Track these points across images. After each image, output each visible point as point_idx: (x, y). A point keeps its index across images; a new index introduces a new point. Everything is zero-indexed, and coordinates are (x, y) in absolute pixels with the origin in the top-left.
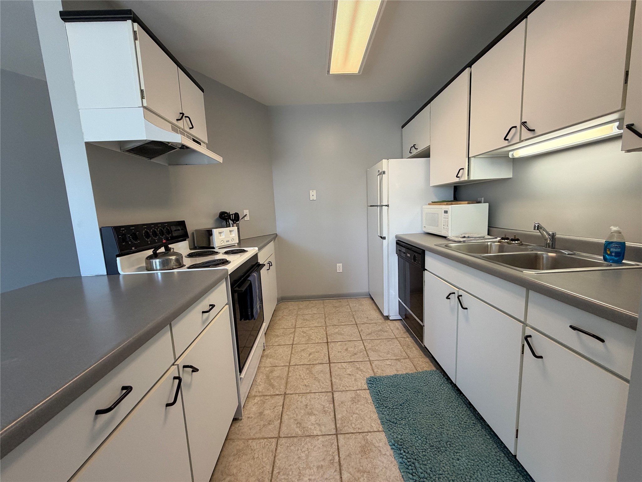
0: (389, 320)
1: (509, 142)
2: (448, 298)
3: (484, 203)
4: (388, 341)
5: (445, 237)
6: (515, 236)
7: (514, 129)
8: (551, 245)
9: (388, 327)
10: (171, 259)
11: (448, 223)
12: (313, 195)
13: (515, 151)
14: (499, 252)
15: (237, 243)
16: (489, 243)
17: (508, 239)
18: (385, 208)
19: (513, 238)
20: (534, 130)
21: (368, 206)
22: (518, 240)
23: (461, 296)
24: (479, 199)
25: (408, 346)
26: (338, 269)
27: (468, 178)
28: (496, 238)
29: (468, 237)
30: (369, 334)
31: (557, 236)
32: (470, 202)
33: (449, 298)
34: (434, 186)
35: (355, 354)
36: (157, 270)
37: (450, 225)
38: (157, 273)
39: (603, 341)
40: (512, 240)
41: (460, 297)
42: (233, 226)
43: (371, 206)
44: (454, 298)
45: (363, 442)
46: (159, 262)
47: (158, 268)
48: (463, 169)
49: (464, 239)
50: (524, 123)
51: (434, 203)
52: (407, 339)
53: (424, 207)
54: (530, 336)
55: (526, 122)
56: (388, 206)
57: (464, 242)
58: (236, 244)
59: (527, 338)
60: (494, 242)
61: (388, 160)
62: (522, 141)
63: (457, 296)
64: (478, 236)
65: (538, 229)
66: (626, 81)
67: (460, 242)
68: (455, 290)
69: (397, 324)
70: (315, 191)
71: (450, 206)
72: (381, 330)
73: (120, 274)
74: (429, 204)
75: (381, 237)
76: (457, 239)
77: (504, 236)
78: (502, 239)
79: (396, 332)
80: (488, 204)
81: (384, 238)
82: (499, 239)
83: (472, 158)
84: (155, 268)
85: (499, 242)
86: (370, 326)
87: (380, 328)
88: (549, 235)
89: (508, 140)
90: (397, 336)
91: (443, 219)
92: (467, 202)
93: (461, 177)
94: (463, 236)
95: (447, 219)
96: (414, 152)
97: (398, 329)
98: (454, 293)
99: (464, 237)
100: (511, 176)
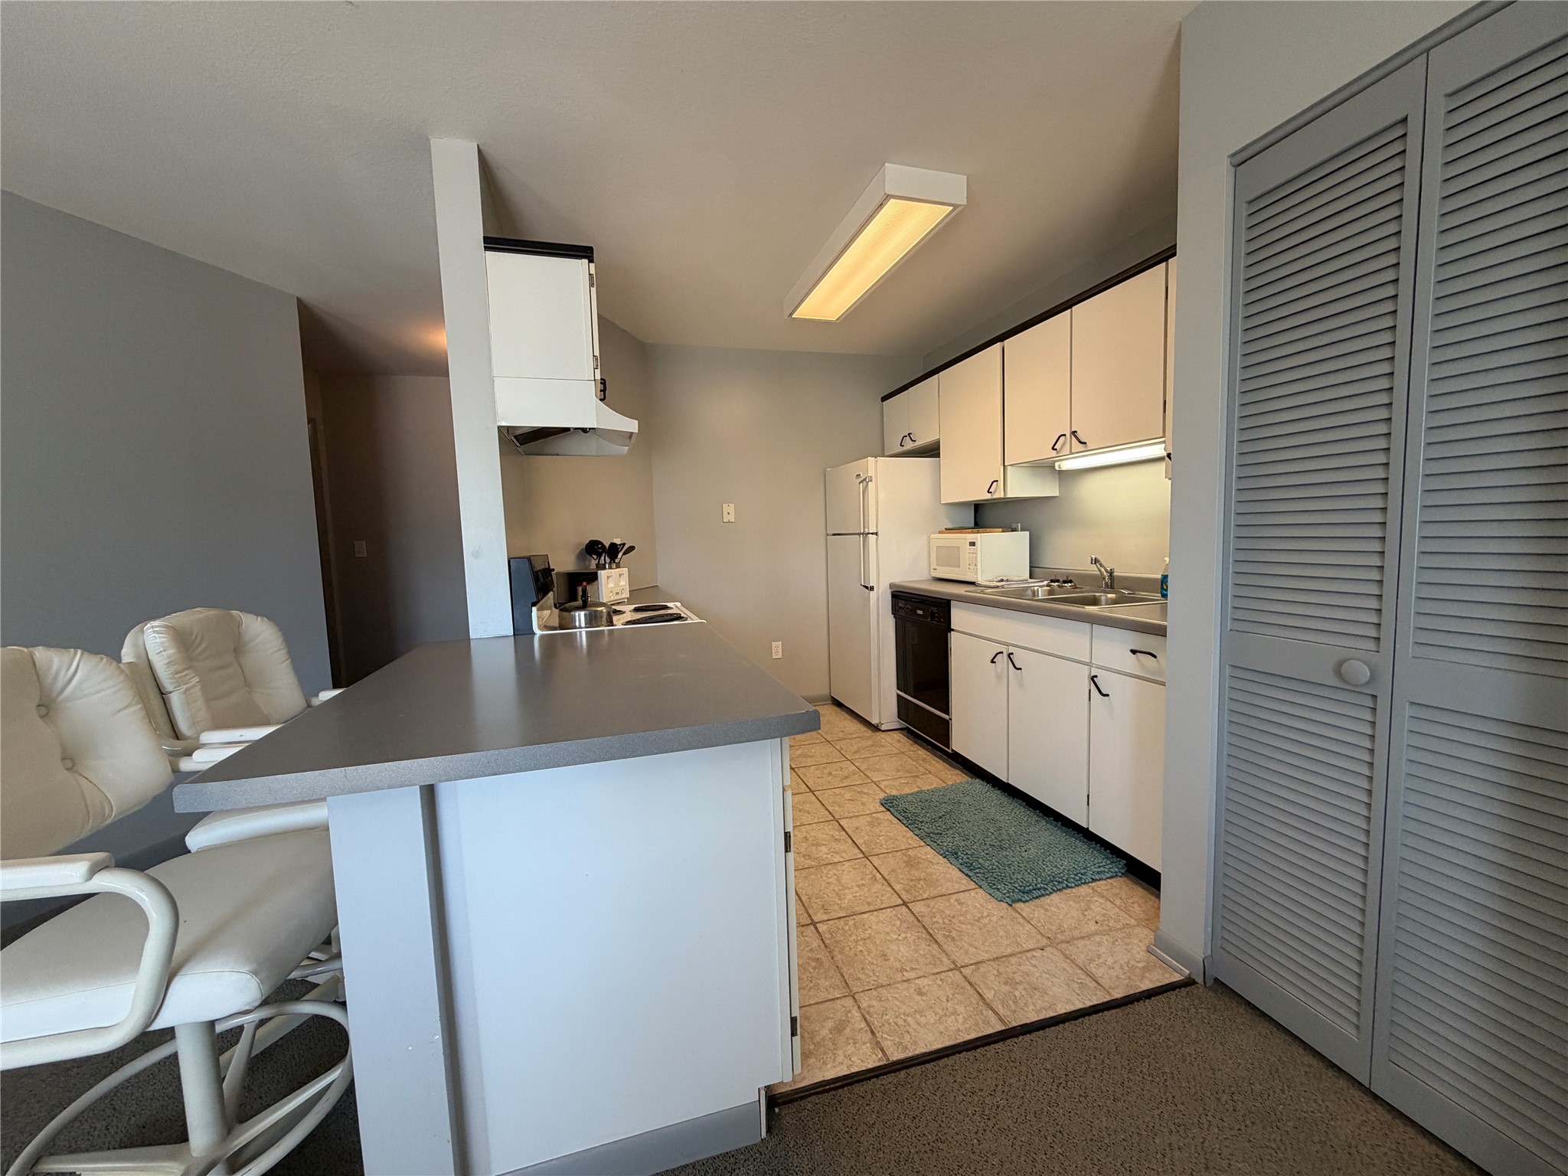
0: (881, 733)
1: (1058, 453)
2: (993, 661)
3: (1021, 531)
4: (891, 757)
5: (973, 583)
6: (1067, 576)
7: (1064, 437)
8: (1109, 584)
9: (883, 741)
10: (601, 612)
11: (976, 560)
12: (729, 512)
13: (1064, 462)
14: (1049, 595)
15: (627, 598)
16: (1036, 588)
17: (1058, 581)
18: (872, 538)
19: (1065, 579)
20: (1085, 443)
21: (827, 535)
22: (1071, 582)
23: (1012, 654)
24: (1014, 526)
25: (924, 760)
26: (774, 651)
27: (1004, 495)
28: (1043, 581)
29: (1007, 580)
30: (856, 752)
31: (1115, 574)
32: (1006, 530)
33: (995, 662)
34: (948, 504)
35: (847, 777)
36: (580, 628)
37: (979, 567)
38: (580, 632)
39: (1155, 657)
40: (1065, 582)
41: (1011, 656)
42: (610, 568)
43: (834, 535)
44: (1002, 660)
45: (905, 858)
46: (585, 614)
47: (583, 625)
48: (997, 481)
49: (1002, 583)
50: (1074, 433)
51: (948, 530)
52: (920, 752)
53: (932, 536)
54: (1096, 676)
55: (1076, 432)
56: (876, 534)
57: (1002, 587)
58: (626, 600)
59: (1093, 678)
60: (1041, 586)
61: (876, 458)
62: (1073, 453)
63: (1005, 655)
64: (1019, 579)
65: (1095, 563)
66: (1165, 411)
67: (997, 587)
68: (1003, 648)
69: (895, 736)
70: (732, 506)
71: (979, 535)
72: (873, 746)
73: (535, 634)
74: (940, 532)
75: (866, 587)
76: (992, 584)
77: (1053, 578)
78: (1052, 581)
79: (898, 745)
80: (1028, 533)
81: (872, 588)
82: (1046, 583)
83: (1009, 467)
84: (577, 624)
85: (1048, 586)
86: (853, 741)
87: (870, 743)
88: (1106, 570)
89: (1056, 449)
90: (902, 750)
91: (968, 555)
92: (1001, 530)
93: (995, 491)
94: (999, 579)
95: (975, 555)
96: (909, 445)
97: (899, 741)
98: (1002, 653)
99: (1002, 580)
100: (1058, 495)
